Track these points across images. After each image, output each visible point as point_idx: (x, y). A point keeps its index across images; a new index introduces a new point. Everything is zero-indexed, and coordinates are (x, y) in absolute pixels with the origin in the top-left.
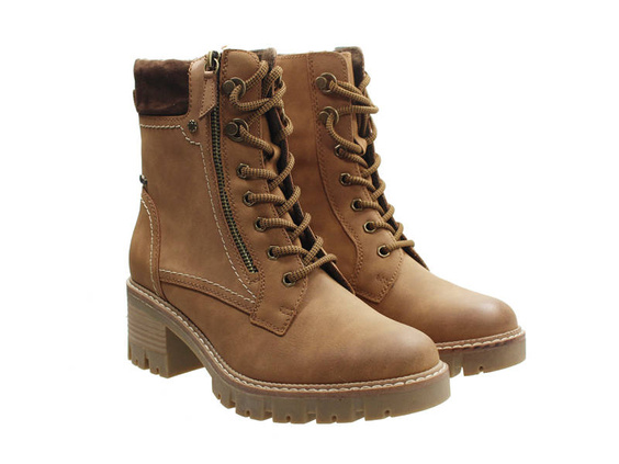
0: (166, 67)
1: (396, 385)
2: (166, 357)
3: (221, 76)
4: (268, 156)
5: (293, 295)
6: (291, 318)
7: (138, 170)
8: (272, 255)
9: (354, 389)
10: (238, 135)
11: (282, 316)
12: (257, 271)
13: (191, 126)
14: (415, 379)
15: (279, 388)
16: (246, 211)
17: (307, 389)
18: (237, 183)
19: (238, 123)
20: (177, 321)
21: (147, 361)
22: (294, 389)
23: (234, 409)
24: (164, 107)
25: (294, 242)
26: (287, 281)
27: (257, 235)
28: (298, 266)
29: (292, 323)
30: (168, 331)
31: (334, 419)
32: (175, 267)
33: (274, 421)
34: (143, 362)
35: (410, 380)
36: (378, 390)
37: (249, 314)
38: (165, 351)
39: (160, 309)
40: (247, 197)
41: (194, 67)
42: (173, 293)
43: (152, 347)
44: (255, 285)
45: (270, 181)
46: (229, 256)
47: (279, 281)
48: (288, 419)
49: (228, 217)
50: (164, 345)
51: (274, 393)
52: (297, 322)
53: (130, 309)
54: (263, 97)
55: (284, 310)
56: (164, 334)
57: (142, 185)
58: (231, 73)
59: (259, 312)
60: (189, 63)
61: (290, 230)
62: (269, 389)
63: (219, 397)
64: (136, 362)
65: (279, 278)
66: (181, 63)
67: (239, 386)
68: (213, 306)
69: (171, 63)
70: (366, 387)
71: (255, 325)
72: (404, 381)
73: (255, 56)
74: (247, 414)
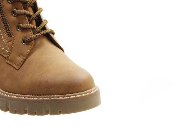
1: (65, 98)
5: (26, 49)
6: (23, 61)
8: (19, 28)
9: (45, 99)
11: (20, 59)
12: (11, 36)
14: (75, 96)
15: (13, 96)
16: (8, 6)
22: (23, 97)
25: (30, 23)
26: (24, 42)
28: (30, 35)
29: (23, 63)
33: (10, 112)
35: (73, 96)
36: (56, 100)
37: (5, 58)
44: (10, 43)
47: (21, 42)
52: (26, 63)
55: (21, 56)
59: (10, 57)
61: (29, 16)
62: (9, 96)
65: (21, 40)
70: (50, 98)
71: (8, 63)
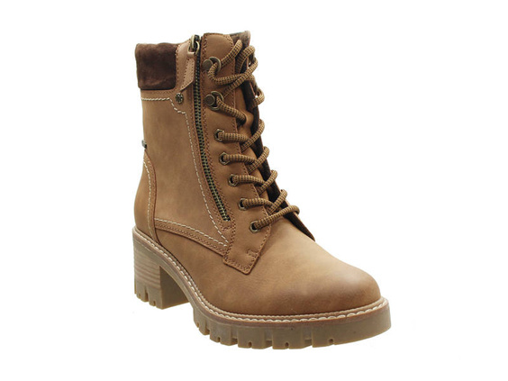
0: (159, 49)
1: (339, 317)
2: (160, 291)
3: (202, 55)
4: (241, 122)
5: (258, 240)
6: (255, 259)
7: (141, 137)
8: (242, 206)
9: (303, 320)
10: (215, 105)
11: (249, 257)
12: (229, 219)
13: (178, 99)
14: (356, 312)
15: (243, 318)
16: (221, 170)
17: (265, 319)
18: (214, 146)
19: (215, 95)
20: (168, 262)
21: (147, 295)
23: (208, 336)
24: (157, 83)
25: (261, 196)
26: (254, 228)
27: (230, 190)
28: (264, 215)
29: (255, 263)
30: (161, 269)
31: (287, 346)
32: (167, 217)
33: (239, 346)
34: (144, 295)
35: (351, 313)
36: (323, 321)
37: (222, 256)
38: (159, 286)
39: (155, 252)
40: (222, 158)
41: (180, 49)
42: (164, 238)
43: (150, 283)
44: (228, 231)
45: (242, 143)
46: (208, 208)
47: (247, 228)
48: (250, 345)
49: (207, 174)
50: (159, 282)
51: (239, 323)
53: (135, 252)
54: (236, 73)
55: (250, 252)
56: (158, 272)
57: (144, 149)
58: (210, 53)
59: (230, 254)
60: (177, 45)
61: (258, 185)
62: (235, 319)
63: (198, 325)
64: (139, 296)
65: (247, 225)
66: (171, 45)
67: (212, 316)
68: (195, 249)
69: (163, 46)
70: (313, 318)
71: (227, 265)
72: (346, 314)
73: (230, 38)
74: (218, 340)
